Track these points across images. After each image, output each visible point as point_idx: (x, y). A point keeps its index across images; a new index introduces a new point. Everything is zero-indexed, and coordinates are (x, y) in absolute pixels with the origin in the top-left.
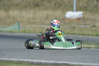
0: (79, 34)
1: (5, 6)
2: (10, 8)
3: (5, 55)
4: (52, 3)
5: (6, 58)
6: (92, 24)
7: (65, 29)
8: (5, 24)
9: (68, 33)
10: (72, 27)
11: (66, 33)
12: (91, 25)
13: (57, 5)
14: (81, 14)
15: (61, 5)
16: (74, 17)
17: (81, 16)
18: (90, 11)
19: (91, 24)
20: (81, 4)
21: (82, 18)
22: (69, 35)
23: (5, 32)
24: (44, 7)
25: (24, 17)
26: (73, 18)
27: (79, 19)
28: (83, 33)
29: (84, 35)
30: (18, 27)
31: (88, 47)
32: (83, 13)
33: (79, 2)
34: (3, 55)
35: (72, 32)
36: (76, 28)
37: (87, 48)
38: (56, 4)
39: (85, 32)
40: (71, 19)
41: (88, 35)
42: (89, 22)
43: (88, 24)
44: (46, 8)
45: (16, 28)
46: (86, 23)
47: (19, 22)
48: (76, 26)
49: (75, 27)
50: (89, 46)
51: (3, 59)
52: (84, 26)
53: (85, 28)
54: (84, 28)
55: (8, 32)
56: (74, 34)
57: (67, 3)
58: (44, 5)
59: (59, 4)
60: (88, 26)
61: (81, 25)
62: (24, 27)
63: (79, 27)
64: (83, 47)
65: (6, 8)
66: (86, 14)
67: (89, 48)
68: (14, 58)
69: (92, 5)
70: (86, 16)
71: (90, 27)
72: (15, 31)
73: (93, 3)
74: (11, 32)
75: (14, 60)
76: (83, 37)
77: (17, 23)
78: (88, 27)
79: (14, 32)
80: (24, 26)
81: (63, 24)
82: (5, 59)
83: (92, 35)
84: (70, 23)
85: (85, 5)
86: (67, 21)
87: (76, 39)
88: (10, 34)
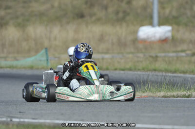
0: (167, 71)
1: (17, 17)
2: (28, 20)
3: (25, 113)
4: (110, 10)
5: (28, 118)
6: (191, 50)
7: (138, 62)
8: (18, 52)
9: (143, 69)
10: (151, 56)
11: (140, 68)
12: (189, 52)
13: (121, 15)
14: (169, 31)
15: (128, 14)
16: (155, 36)
17: (169, 35)
18: (186, 25)
19: (188, 50)
20: (167, 11)
21: (171, 38)
22: (147, 71)
23: (20, 68)
24: (94, 18)
25: (55, 39)
26: (153, 39)
27: (164, 41)
28: (173, 68)
29: (175, 72)
30: (44, 58)
31: (187, 94)
32: (173, 29)
33: (164, 8)
34: (21, 114)
35: (153, 67)
36: (159, 59)
37: (184, 96)
38: (117, 13)
39: (179, 66)
40: (150, 40)
41: (184, 72)
42: (185, 47)
43: (183, 51)
44: (99, 20)
45: (41, 61)
46: (179, 49)
47: (46, 49)
48: (159, 55)
49: (157, 57)
50: (189, 93)
51: (22, 120)
52: (174, 54)
53: (177, 57)
54: (175, 58)
55: (25, 68)
56: (155, 70)
57: (139, 11)
58: (95, 14)
59: (124, 12)
60: (183, 54)
61: (169, 52)
62: (56, 57)
63: (165, 57)
64: (177, 94)
65: (20, 20)
66: (178, 31)
67: (189, 96)
68: (45, 119)
69: (189, 13)
70: (179, 36)
71: (187, 55)
72: (40, 67)
73: (191, 9)
74: (32, 68)
75: (45, 123)
76: (175, 76)
77: (43, 51)
78: (183, 56)
79: (38, 69)
80: (57, 55)
81: (132, 50)
82: (26, 120)
83: (192, 72)
84: (146, 48)
85: (174, 13)
86: (141, 46)
87: (163, 80)
88: (29, 72)
